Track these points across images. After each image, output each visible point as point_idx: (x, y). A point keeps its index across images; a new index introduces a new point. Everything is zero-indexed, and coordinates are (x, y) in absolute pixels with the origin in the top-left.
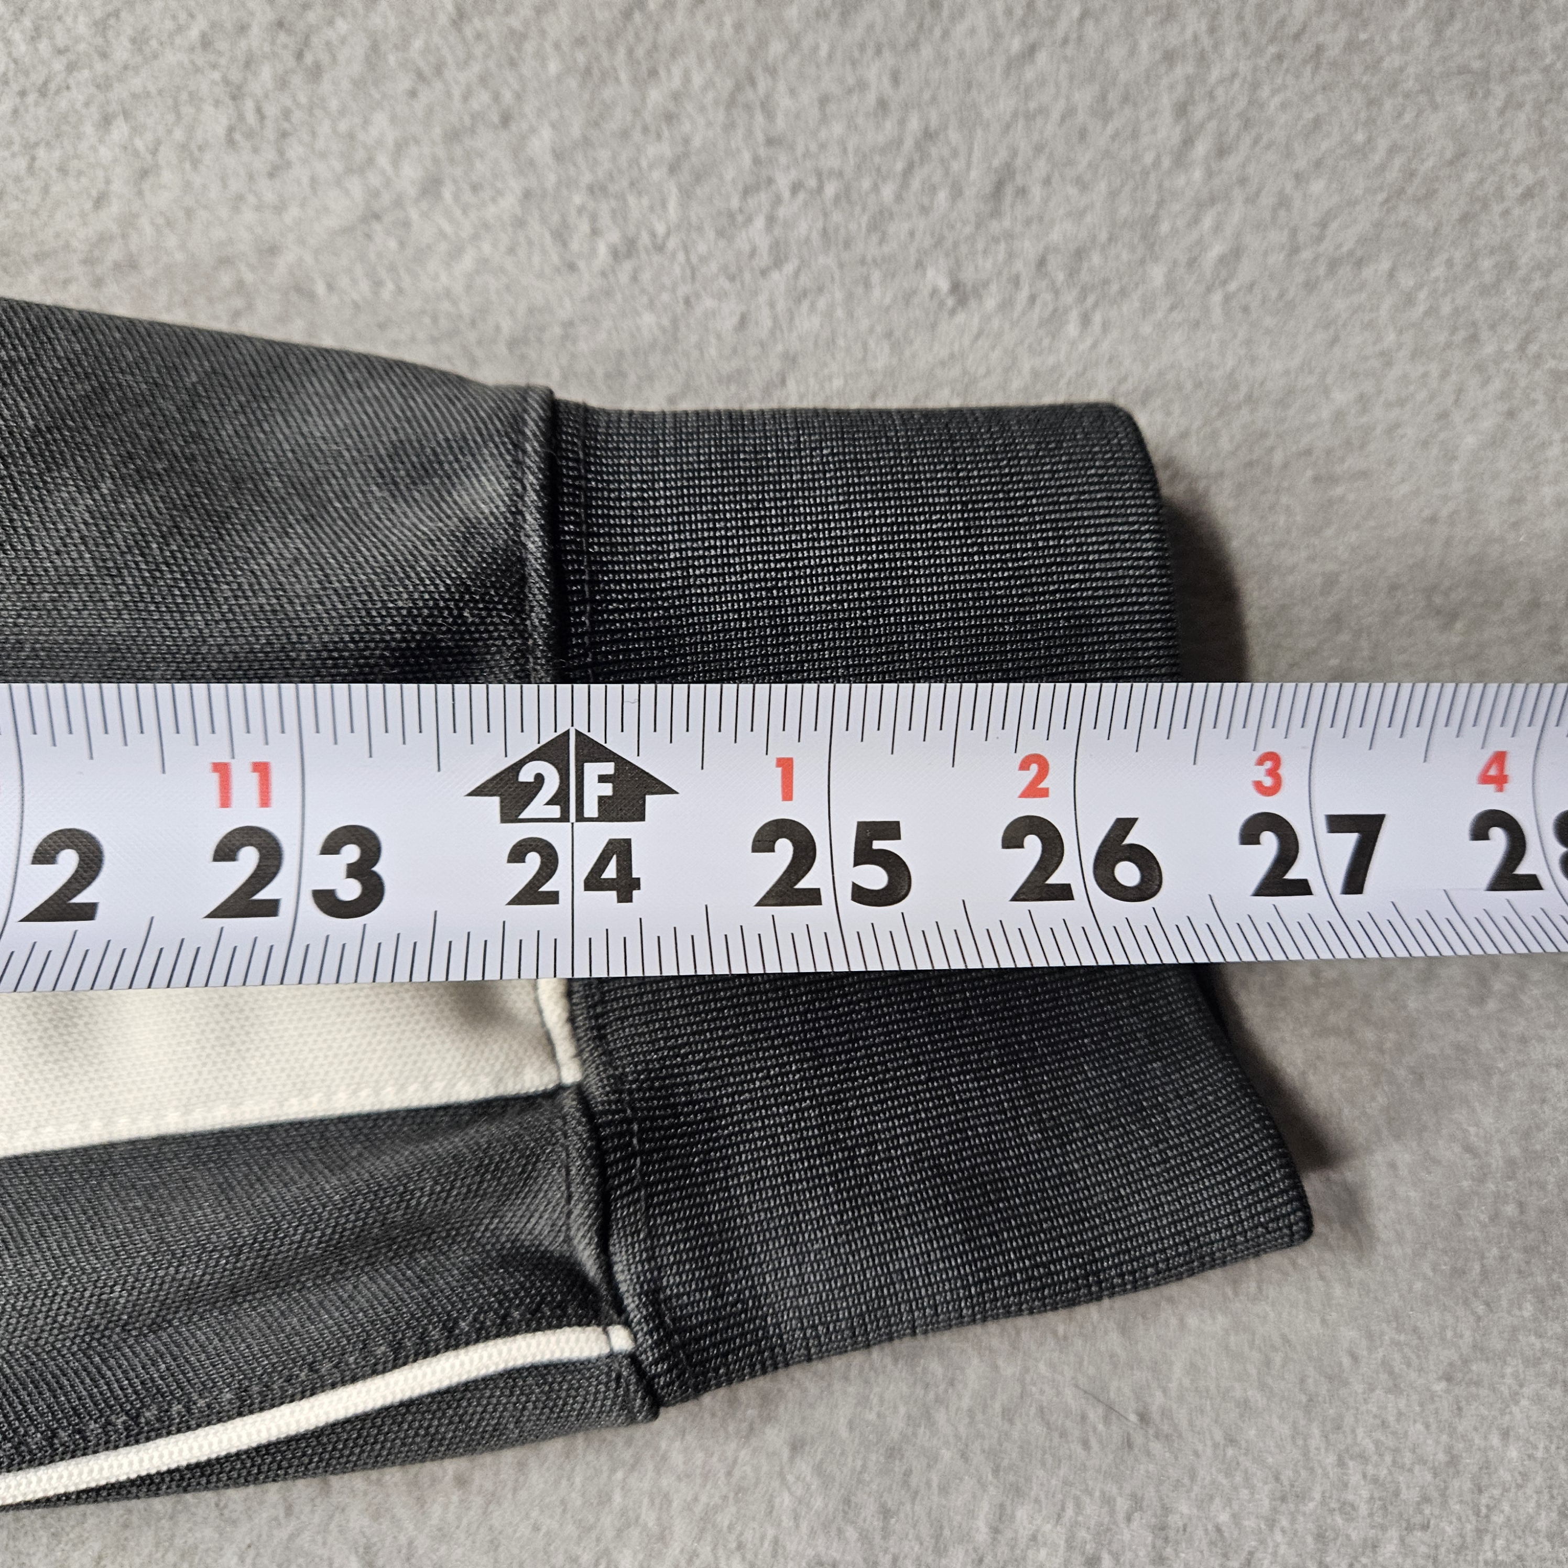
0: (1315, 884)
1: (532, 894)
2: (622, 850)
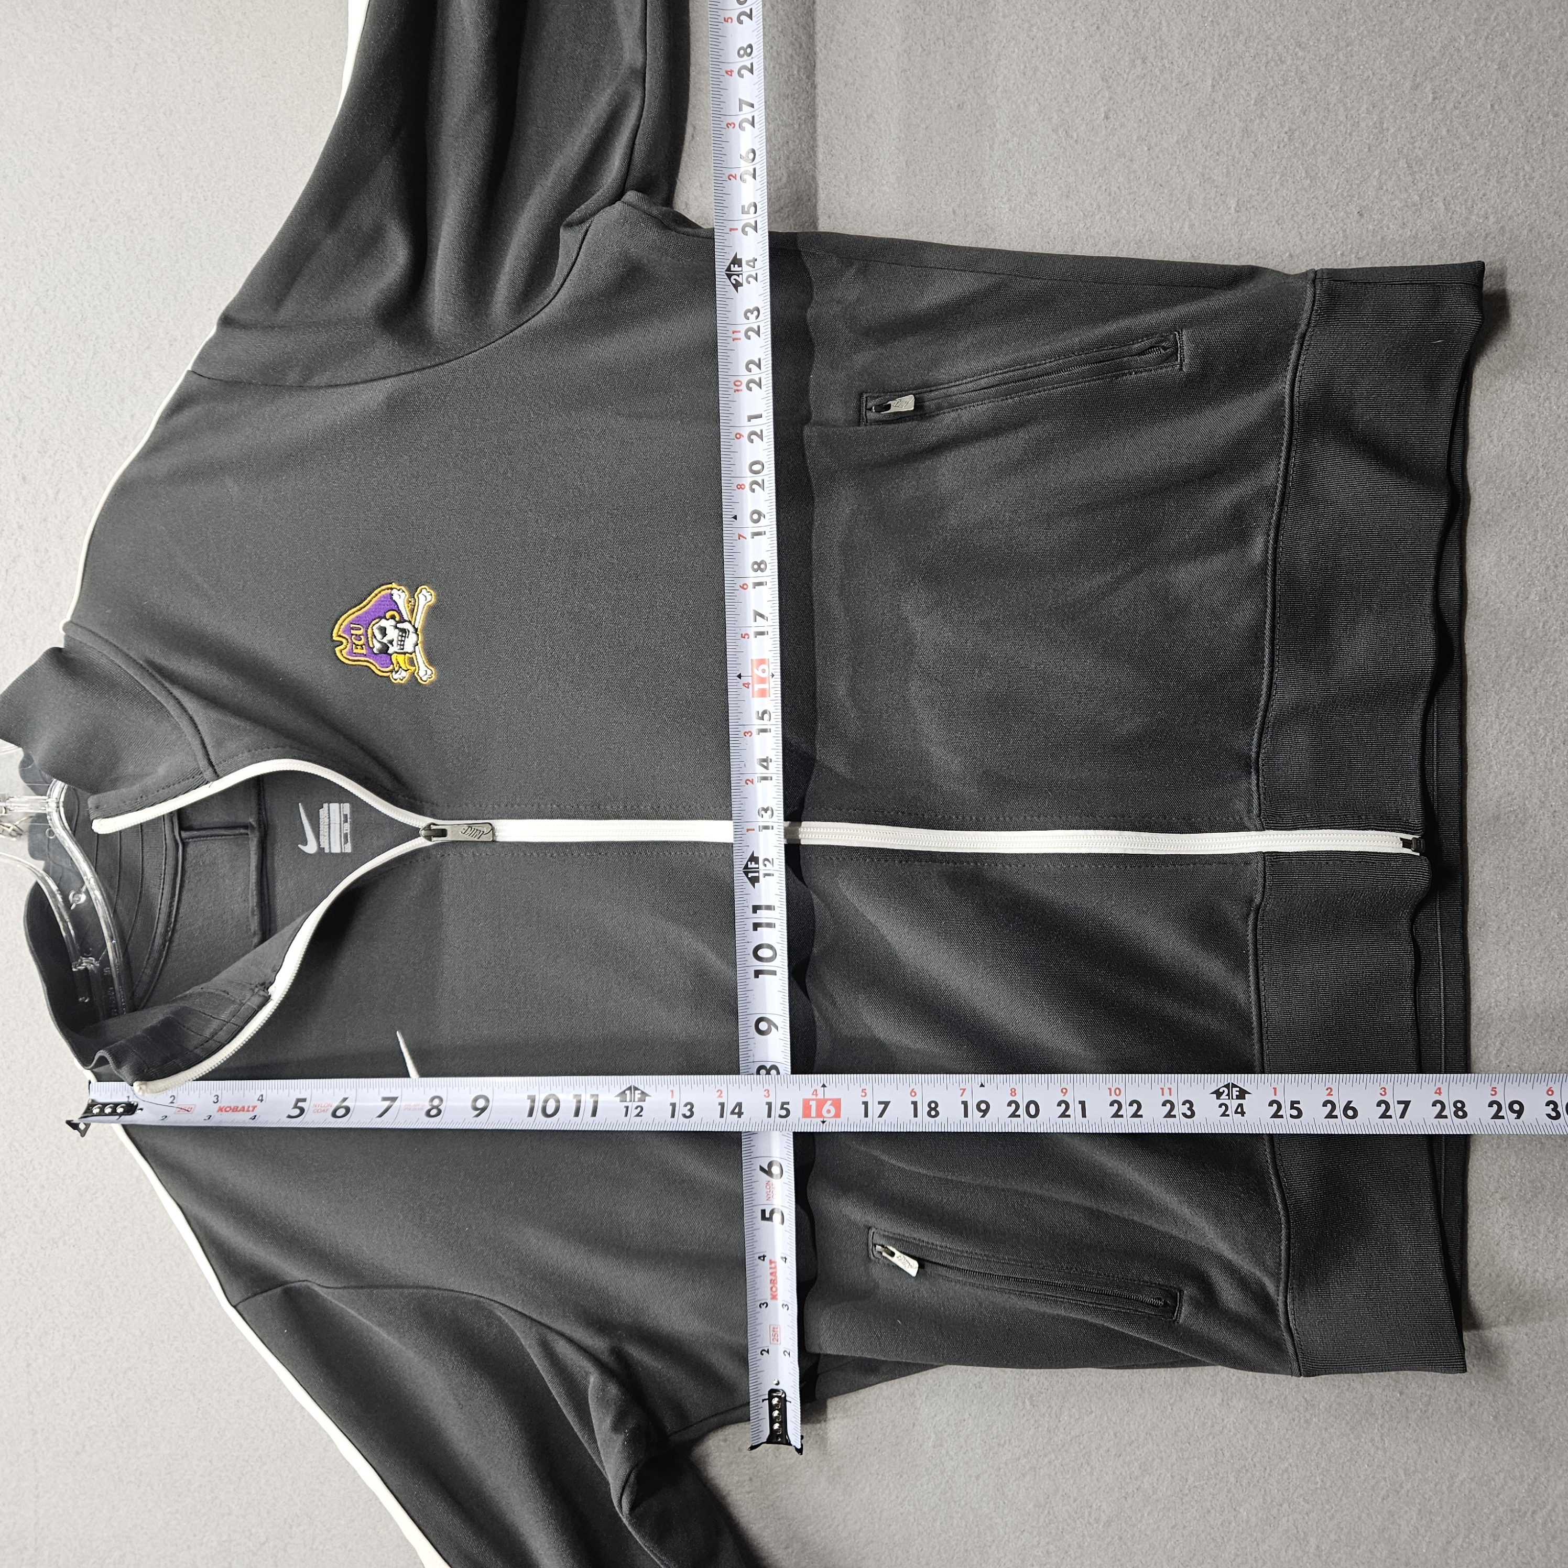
0: (1393, 1116)
1: (1224, 1115)
2: (1241, 1105)
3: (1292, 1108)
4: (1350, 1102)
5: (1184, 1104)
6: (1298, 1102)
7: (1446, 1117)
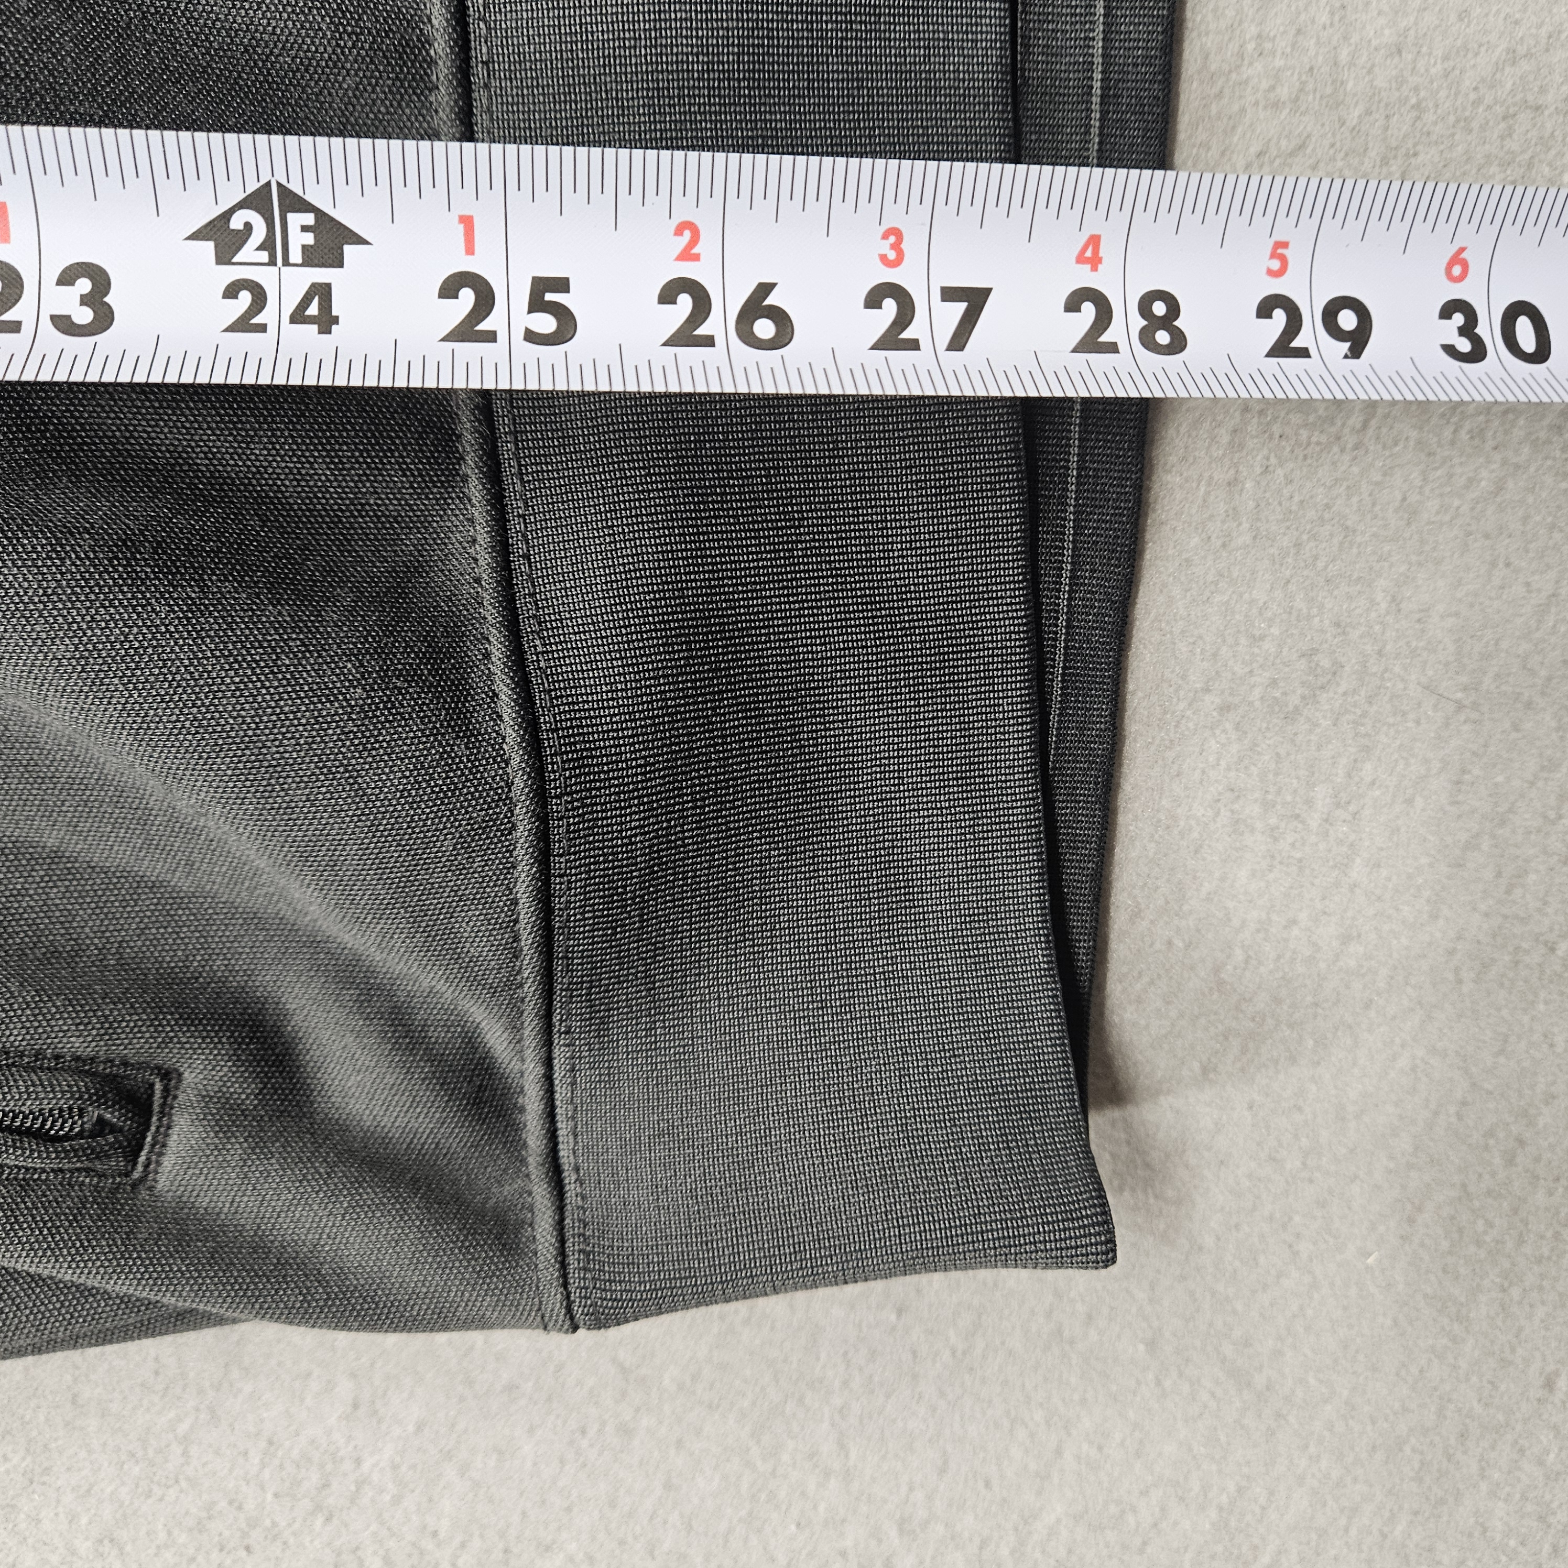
0: (925, 343)
1: (243, 325)
2: (323, 292)
3: (537, 304)
4: (765, 289)
5: (67, 278)
6: (562, 285)
7: (1113, 348)
